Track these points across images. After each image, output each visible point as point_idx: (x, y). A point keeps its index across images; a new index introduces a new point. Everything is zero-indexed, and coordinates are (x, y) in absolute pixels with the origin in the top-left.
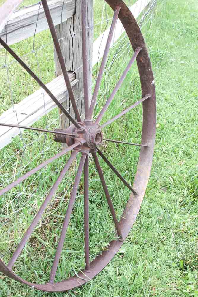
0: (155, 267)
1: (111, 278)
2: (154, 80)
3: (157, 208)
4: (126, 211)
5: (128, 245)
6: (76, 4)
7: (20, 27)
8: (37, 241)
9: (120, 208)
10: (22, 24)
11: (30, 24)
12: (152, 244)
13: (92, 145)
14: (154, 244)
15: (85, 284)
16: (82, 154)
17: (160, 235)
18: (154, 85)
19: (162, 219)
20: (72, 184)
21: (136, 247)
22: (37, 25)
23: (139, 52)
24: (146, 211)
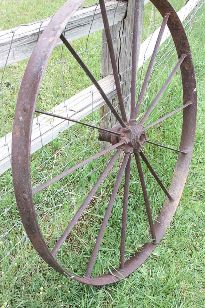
0: (187, 271)
1: (144, 279)
2: (196, 87)
3: (191, 215)
4: (161, 216)
5: (161, 248)
6: (127, 8)
7: (77, 26)
8: (72, 238)
9: (155, 212)
10: (79, 23)
11: (86, 24)
12: (185, 249)
13: (136, 145)
14: (187, 250)
15: (119, 281)
16: (126, 153)
17: (193, 241)
18: (196, 92)
19: (195, 225)
20: (108, 185)
21: (169, 250)
22: (92, 26)
23: (184, 59)
24: (180, 217)
